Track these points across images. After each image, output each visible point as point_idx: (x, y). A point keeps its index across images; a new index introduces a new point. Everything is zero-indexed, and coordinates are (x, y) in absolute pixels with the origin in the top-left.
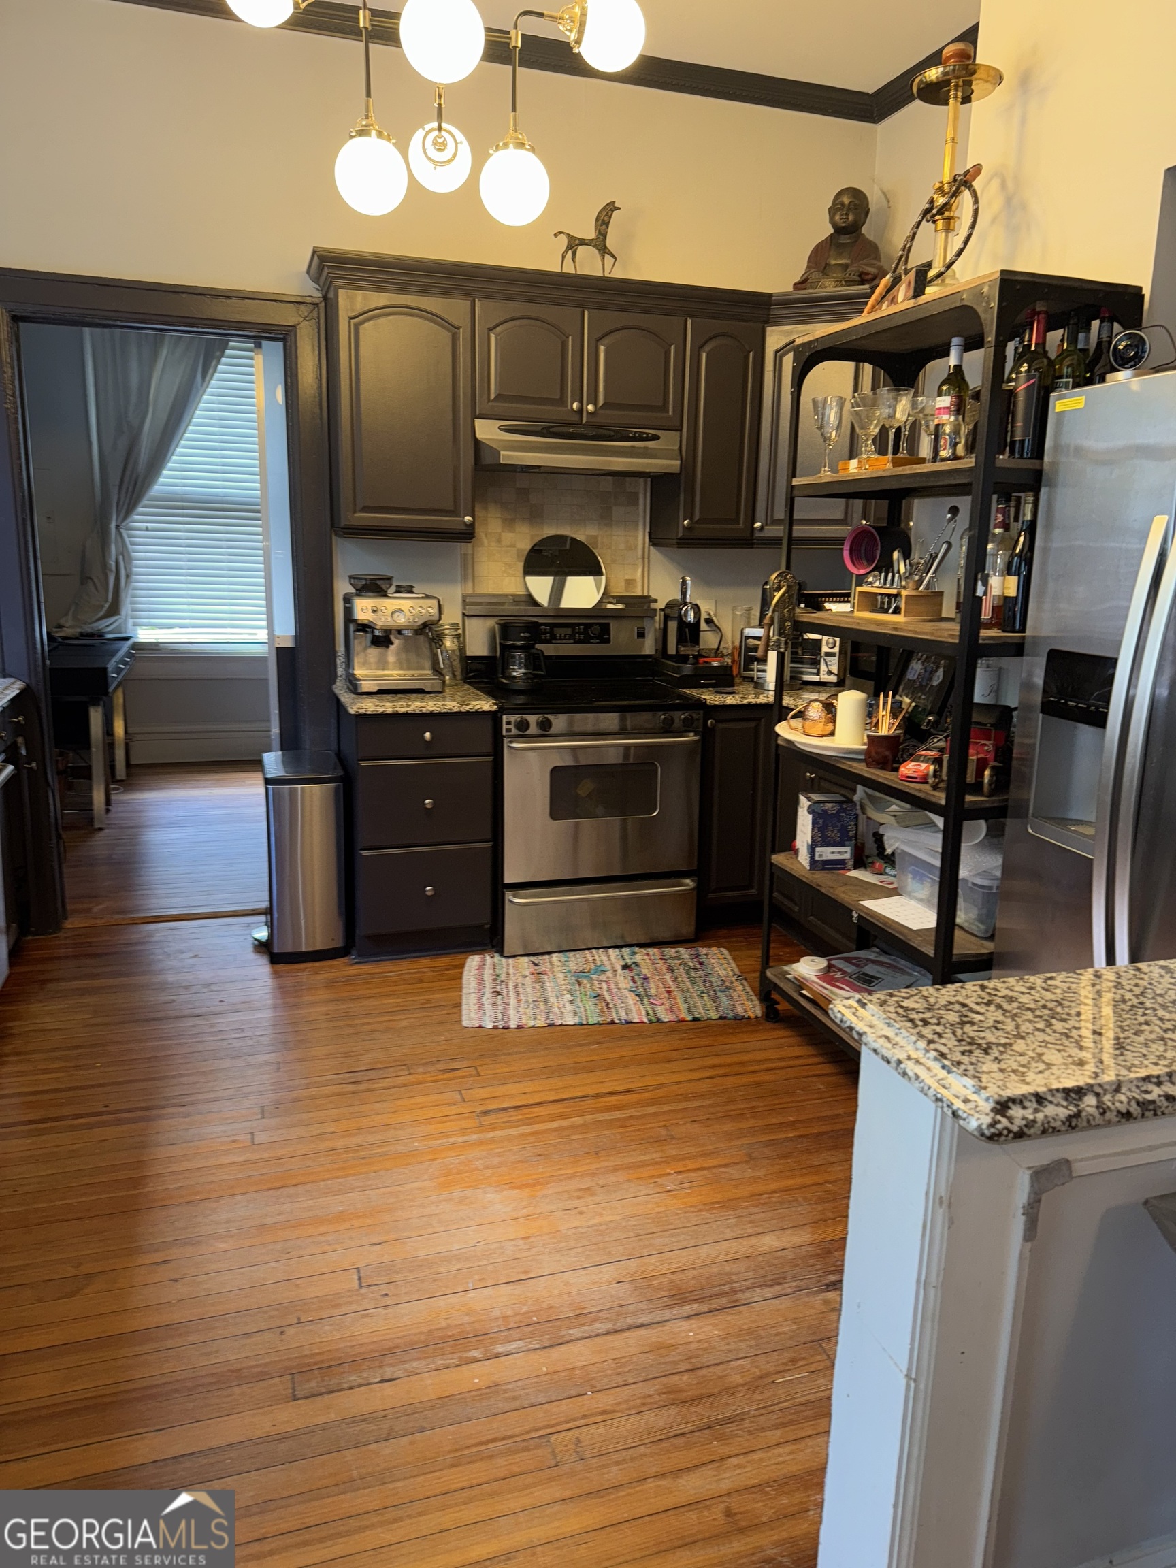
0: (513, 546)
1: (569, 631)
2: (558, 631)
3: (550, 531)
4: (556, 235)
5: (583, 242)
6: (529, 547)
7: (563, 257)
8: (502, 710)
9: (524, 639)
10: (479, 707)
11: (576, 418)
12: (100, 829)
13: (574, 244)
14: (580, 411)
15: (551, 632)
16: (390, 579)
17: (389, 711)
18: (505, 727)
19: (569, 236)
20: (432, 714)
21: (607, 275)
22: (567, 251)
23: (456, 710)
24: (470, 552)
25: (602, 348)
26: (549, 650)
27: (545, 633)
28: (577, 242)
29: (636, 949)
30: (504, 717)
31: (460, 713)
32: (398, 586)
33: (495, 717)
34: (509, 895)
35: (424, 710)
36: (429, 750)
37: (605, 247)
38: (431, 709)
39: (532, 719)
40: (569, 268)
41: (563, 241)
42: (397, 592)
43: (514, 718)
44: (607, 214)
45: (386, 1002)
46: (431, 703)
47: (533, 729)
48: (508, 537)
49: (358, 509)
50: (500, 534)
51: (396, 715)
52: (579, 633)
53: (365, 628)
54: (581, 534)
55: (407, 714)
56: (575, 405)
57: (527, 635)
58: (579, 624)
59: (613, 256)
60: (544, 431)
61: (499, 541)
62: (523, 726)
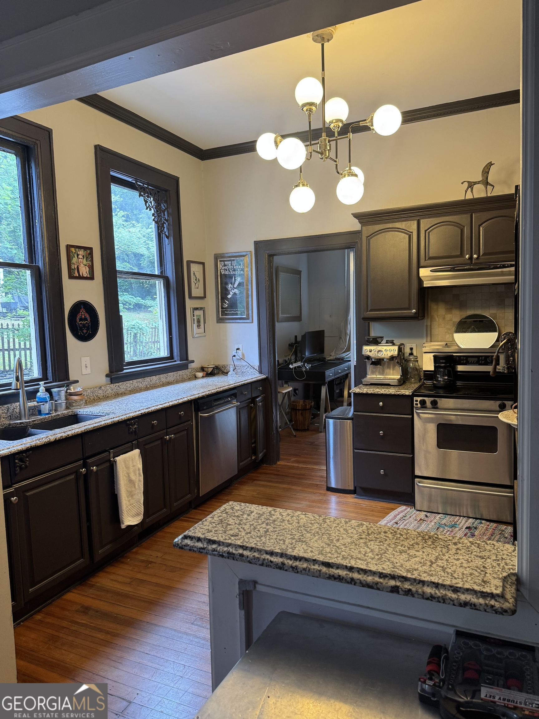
0: (451, 320)
1: (476, 359)
2: (470, 359)
3: (470, 312)
4: (462, 183)
5: (475, 183)
6: (459, 320)
7: (466, 192)
8: (413, 395)
9: (443, 363)
10: (404, 393)
11: (469, 261)
12: (321, 432)
13: (471, 185)
14: (471, 258)
15: (466, 360)
16: (382, 338)
17: (365, 392)
18: (415, 402)
19: (469, 182)
20: (382, 395)
21: (489, 195)
22: (468, 189)
23: (393, 393)
24: (429, 324)
25: (481, 228)
26: (460, 368)
27: (463, 360)
28: (473, 184)
29: (483, 522)
30: (415, 398)
31: (394, 395)
32: (387, 341)
33: (411, 397)
34: (417, 480)
35: (379, 393)
36: (382, 410)
37: (488, 182)
38: (382, 393)
39: (428, 400)
40: (469, 196)
41: (466, 185)
42: (387, 343)
43: (419, 399)
44: (488, 168)
45: (350, 515)
46: (383, 390)
47: (428, 404)
48: (448, 316)
49: (368, 311)
50: (444, 315)
51: (367, 395)
52: (482, 360)
53: (368, 358)
54: (487, 313)
55: (371, 394)
56: (467, 256)
57: (444, 361)
58: (482, 356)
59: (492, 186)
60: (452, 269)
61: (444, 318)
62: (423, 403)
